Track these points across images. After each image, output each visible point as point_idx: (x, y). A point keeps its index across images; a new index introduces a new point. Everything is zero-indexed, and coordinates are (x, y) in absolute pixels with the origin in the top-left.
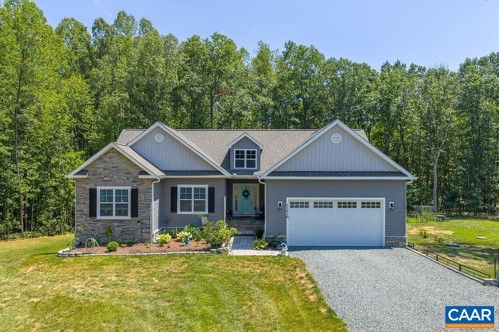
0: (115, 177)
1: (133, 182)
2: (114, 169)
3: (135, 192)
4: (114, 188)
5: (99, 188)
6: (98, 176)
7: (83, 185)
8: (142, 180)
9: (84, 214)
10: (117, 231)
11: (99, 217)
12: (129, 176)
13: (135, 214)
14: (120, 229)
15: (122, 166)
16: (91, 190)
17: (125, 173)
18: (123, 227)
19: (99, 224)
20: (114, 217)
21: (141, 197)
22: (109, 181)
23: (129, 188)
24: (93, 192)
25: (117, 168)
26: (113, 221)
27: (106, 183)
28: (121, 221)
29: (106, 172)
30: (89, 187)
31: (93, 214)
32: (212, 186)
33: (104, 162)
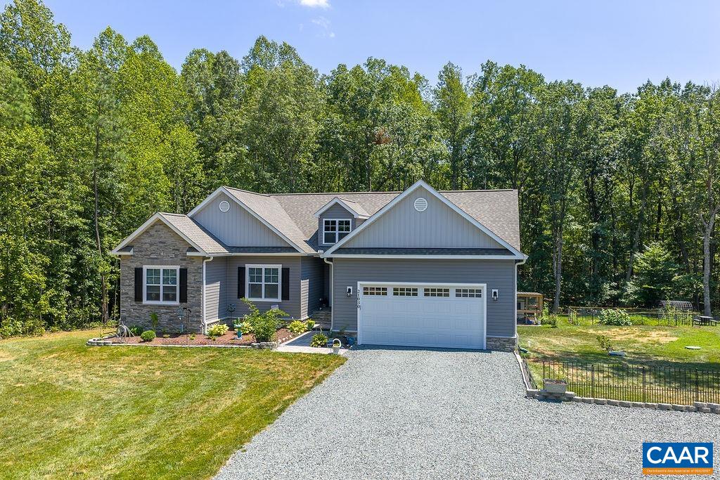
0: (162, 254)
1: (181, 260)
2: (161, 245)
3: (184, 272)
4: (161, 268)
5: (145, 268)
6: (143, 253)
7: (129, 264)
8: (192, 258)
9: (130, 298)
10: (164, 319)
11: (145, 302)
12: (177, 252)
13: (183, 299)
14: (168, 316)
15: (170, 241)
16: (136, 269)
17: (173, 250)
18: (171, 314)
19: (145, 310)
20: (161, 302)
21: (190, 278)
22: (156, 258)
23: (177, 268)
24: (138, 272)
25: (164, 243)
26: (160, 306)
27: (153, 261)
28: (169, 307)
29: (153, 248)
30: (134, 265)
31: (138, 298)
32: (286, 266)
33: (151, 236)
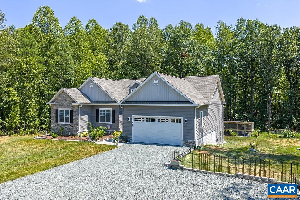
0: (64, 104)
1: (71, 106)
3: (72, 111)
4: (65, 109)
5: (59, 109)
6: (59, 104)
7: (54, 108)
8: (74, 105)
9: (54, 121)
10: (65, 129)
11: (59, 123)
12: (70, 103)
13: (72, 122)
15: (67, 99)
16: (56, 110)
17: (68, 102)
18: (68, 128)
19: (59, 126)
20: (64, 123)
21: (74, 113)
22: (62, 106)
23: (70, 109)
24: (57, 111)
25: (65, 100)
26: (64, 125)
27: (61, 107)
28: (67, 125)
29: (62, 101)
30: (56, 108)
31: (57, 121)
32: (113, 109)
33: (61, 97)
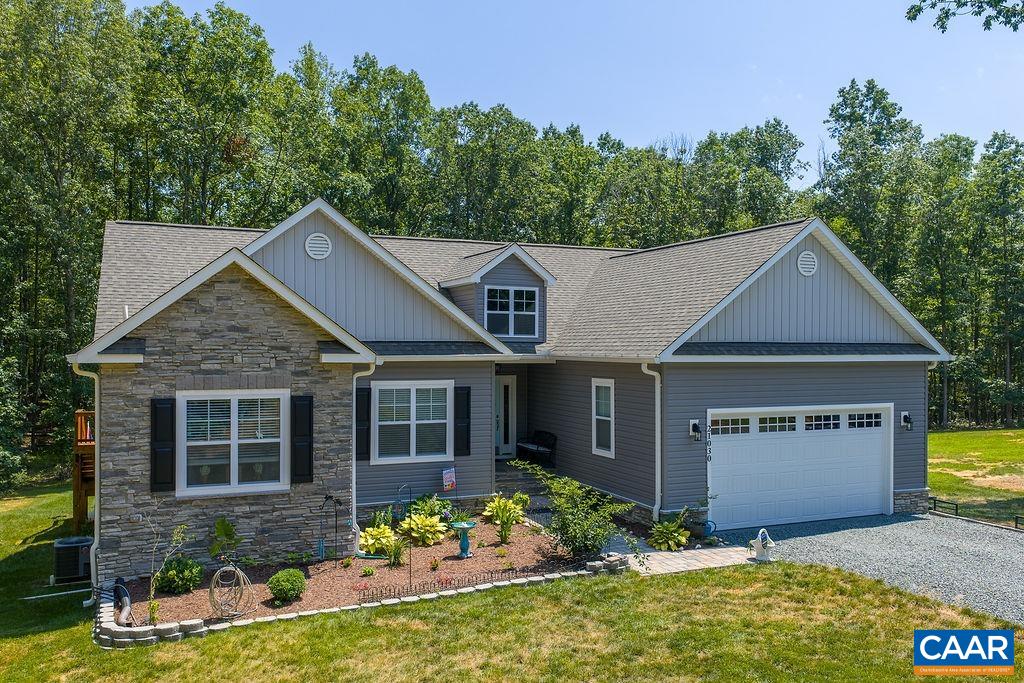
0: (238, 359)
1: (296, 374)
2: (236, 335)
3: (302, 405)
4: (234, 396)
5: (182, 397)
6: (179, 358)
8: (326, 369)
9: (132, 485)
11: (183, 490)
12: (282, 355)
13: (302, 473)
14: (256, 523)
16: (154, 403)
17: (273, 348)
18: (267, 516)
19: (184, 513)
20: (235, 488)
21: (321, 419)
22: (217, 372)
23: (284, 395)
24: (162, 413)
25: (245, 330)
26: (231, 499)
27: (207, 379)
28: (258, 498)
29: (208, 343)
30: (146, 393)
32: (464, 383)
33: (204, 311)
